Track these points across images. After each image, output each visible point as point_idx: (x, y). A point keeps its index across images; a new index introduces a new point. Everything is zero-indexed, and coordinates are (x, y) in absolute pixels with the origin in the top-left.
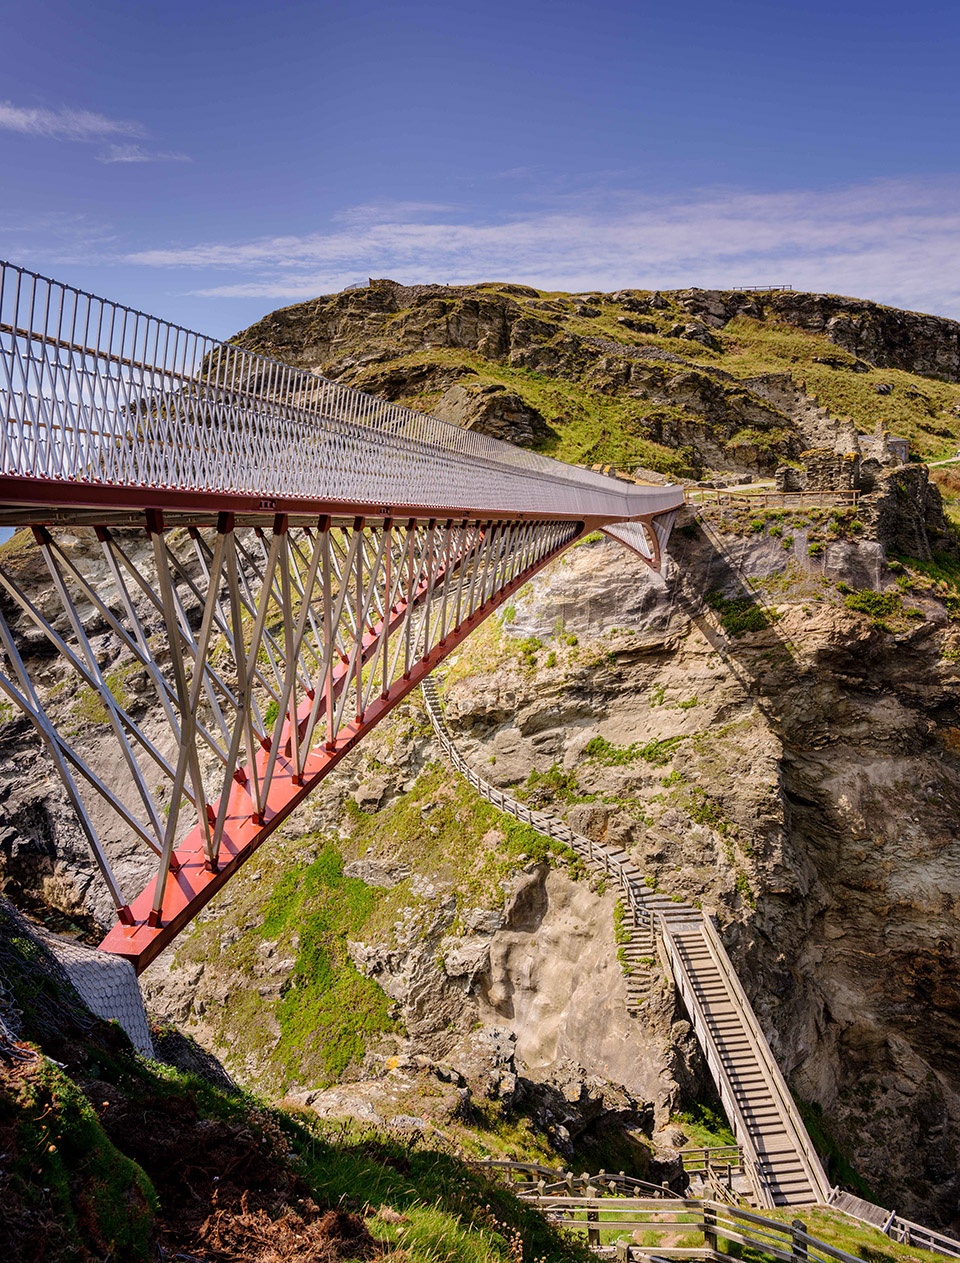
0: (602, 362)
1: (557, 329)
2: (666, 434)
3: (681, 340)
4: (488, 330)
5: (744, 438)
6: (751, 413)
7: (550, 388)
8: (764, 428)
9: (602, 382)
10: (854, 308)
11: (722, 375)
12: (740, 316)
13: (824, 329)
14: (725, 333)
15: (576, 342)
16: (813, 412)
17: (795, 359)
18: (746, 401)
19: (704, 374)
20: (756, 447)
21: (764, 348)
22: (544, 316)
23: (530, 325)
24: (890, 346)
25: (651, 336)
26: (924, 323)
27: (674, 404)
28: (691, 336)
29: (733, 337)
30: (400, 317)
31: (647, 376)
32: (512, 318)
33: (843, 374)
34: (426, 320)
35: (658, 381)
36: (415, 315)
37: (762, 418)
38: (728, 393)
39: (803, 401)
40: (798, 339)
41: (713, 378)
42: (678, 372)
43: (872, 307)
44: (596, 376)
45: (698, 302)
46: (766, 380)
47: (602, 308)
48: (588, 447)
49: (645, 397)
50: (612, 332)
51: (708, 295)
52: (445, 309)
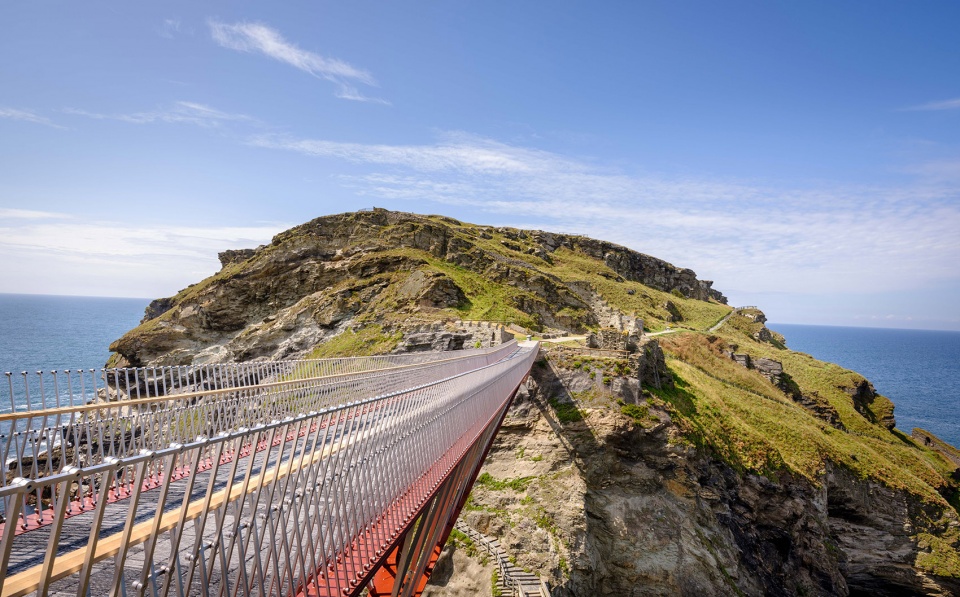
0: (495, 265)
1: (472, 245)
2: (526, 306)
3: (533, 256)
4: (436, 243)
5: (565, 312)
6: (568, 299)
7: (467, 276)
8: (576, 308)
9: (494, 276)
10: (618, 250)
11: (555, 278)
12: (562, 247)
13: (603, 258)
14: (555, 255)
15: (482, 253)
16: (600, 303)
17: (589, 272)
18: (567, 293)
19: (547, 278)
20: (571, 318)
21: (573, 265)
22: (465, 237)
23: (458, 242)
24: (633, 269)
25: (517, 252)
26: (650, 260)
27: (530, 291)
28: (537, 255)
29: (558, 257)
30: (389, 229)
31: (517, 275)
32: (449, 237)
33: (611, 282)
34: (404, 231)
35: (523, 278)
36: (397, 229)
37: (574, 303)
38: (558, 288)
39: (595, 296)
40: (590, 262)
41: (551, 280)
42: (533, 276)
43: (626, 250)
44: (491, 272)
45: (542, 238)
46: (578, 283)
47: (493, 235)
48: (486, 310)
49: (516, 286)
50: (498, 248)
51: (547, 235)
52: (414, 228)
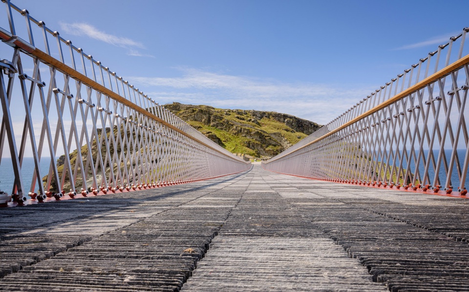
0: (235, 127)
1: (223, 118)
2: (251, 146)
3: (251, 122)
4: (205, 118)
5: (270, 148)
6: (271, 142)
7: (222, 133)
8: (275, 146)
9: (234, 132)
10: (291, 117)
11: (264, 132)
12: (264, 117)
13: (284, 122)
14: (261, 121)
15: (228, 122)
16: (286, 142)
17: (278, 129)
18: (270, 139)
19: (260, 132)
20: (273, 150)
21: (271, 126)
22: (219, 114)
23: (216, 117)
24: (299, 127)
25: (243, 121)
26: (306, 122)
27: (253, 139)
28: (253, 122)
29: (263, 122)
30: (181, 112)
31: (246, 131)
32: (211, 115)
33: (289, 133)
34: (189, 113)
35: (249, 133)
36: (186, 112)
37: (274, 143)
38: (266, 136)
39: (284, 139)
40: (278, 124)
41: (262, 133)
42: (254, 131)
43: (295, 117)
44: (233, 130)
45: (254, 114)
46: (275, 134)
47: (231, 113)
48: (233, 148)
49: (245, 136)
50: (235, 119)
51: (257, 112)
52: (193, 111)
